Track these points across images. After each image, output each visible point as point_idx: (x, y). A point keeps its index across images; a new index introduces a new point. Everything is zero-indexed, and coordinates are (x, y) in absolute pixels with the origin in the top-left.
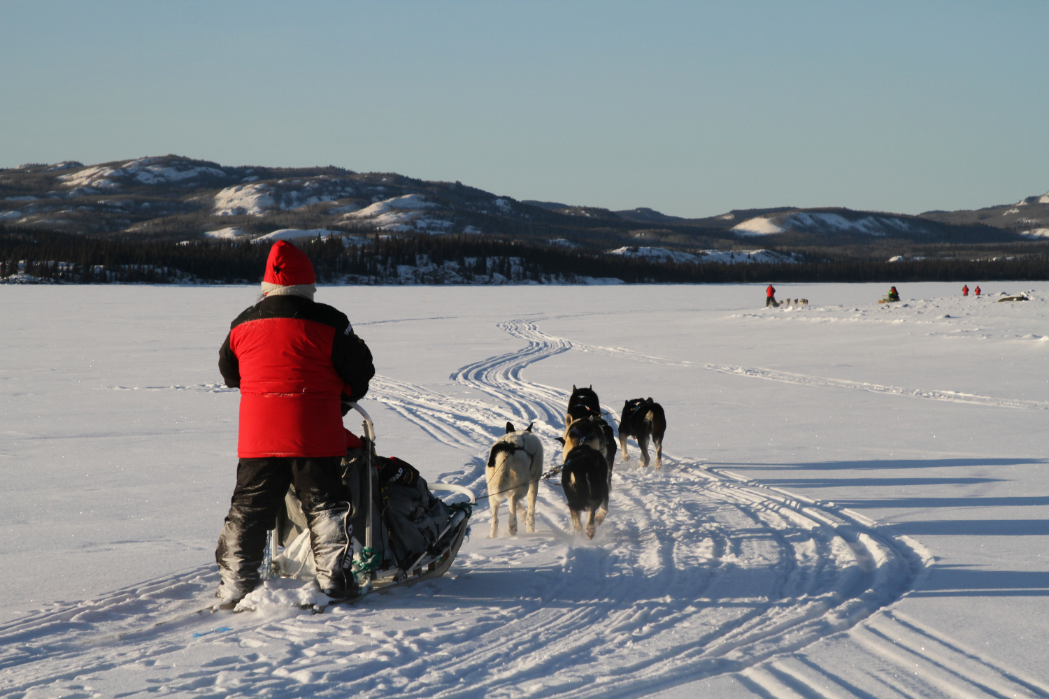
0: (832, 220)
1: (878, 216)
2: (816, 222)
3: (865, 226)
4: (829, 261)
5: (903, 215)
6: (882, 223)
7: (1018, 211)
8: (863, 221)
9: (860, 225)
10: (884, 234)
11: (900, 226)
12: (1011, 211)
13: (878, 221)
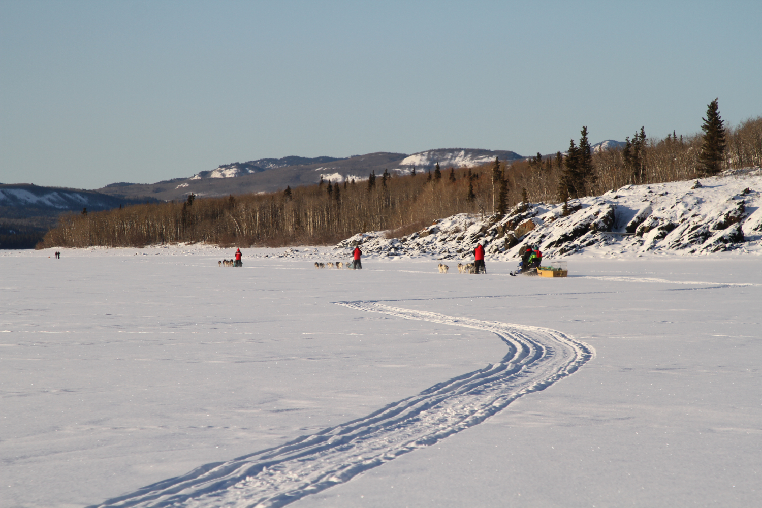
0: (22, 195)
1: (61, 191)
2: (7, 196)
3: (49, 199)
4: (14, 232)
5: (83, 190)
6: (65, 197)
7: (188, 185)
8: (49, 196)
9: (45, 199)
10: (67, 207)
11: (81, 200)
12: (182, 185)
13: (61, 195)
